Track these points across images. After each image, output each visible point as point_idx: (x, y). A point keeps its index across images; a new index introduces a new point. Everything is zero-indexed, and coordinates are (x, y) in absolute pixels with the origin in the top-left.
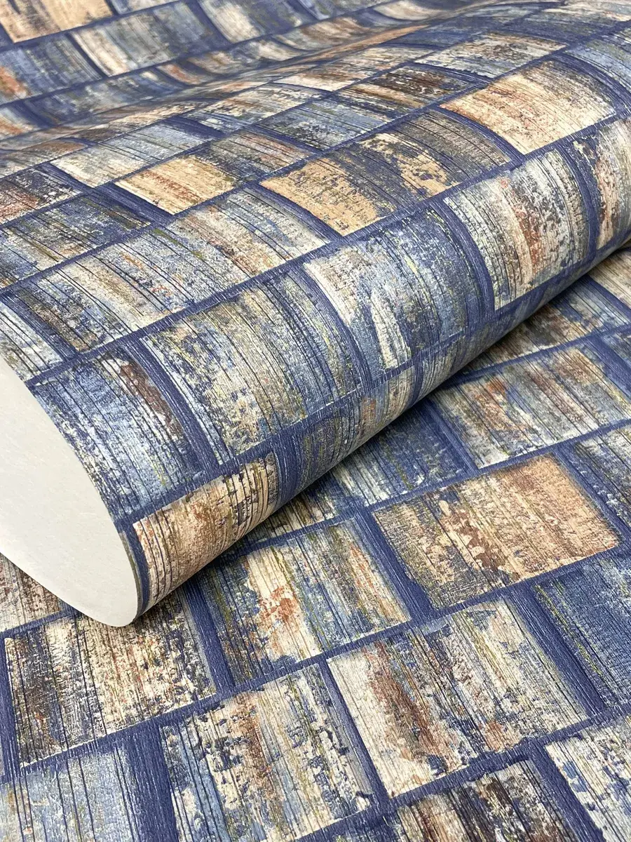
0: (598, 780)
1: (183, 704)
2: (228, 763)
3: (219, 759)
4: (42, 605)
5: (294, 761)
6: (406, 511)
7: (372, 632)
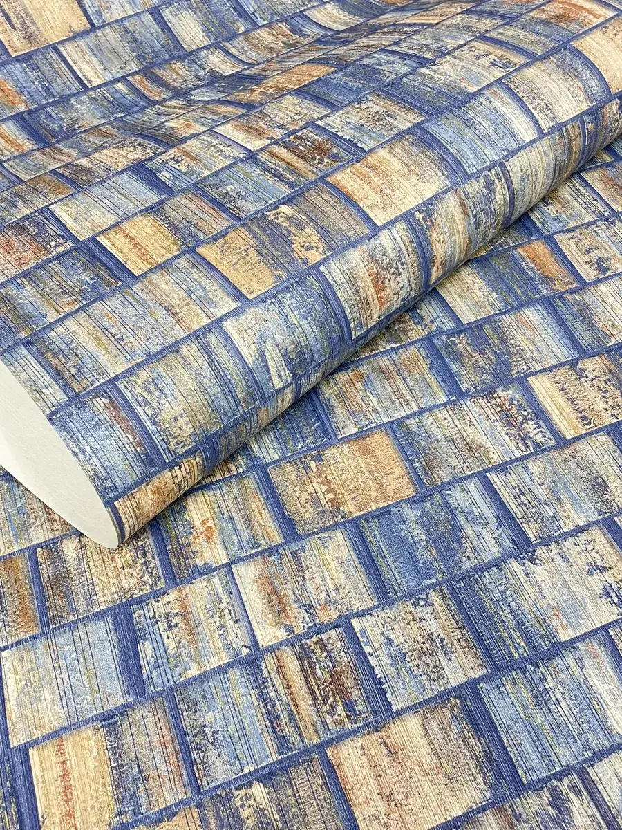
0: (377, 639)
1: (145, 592)
2: (170, 627)
3: (165, 625)
4: (59, 527)
5: (208, 627)
6: (289, 468)
7: (260, 549)
